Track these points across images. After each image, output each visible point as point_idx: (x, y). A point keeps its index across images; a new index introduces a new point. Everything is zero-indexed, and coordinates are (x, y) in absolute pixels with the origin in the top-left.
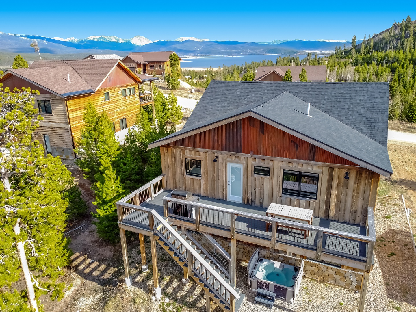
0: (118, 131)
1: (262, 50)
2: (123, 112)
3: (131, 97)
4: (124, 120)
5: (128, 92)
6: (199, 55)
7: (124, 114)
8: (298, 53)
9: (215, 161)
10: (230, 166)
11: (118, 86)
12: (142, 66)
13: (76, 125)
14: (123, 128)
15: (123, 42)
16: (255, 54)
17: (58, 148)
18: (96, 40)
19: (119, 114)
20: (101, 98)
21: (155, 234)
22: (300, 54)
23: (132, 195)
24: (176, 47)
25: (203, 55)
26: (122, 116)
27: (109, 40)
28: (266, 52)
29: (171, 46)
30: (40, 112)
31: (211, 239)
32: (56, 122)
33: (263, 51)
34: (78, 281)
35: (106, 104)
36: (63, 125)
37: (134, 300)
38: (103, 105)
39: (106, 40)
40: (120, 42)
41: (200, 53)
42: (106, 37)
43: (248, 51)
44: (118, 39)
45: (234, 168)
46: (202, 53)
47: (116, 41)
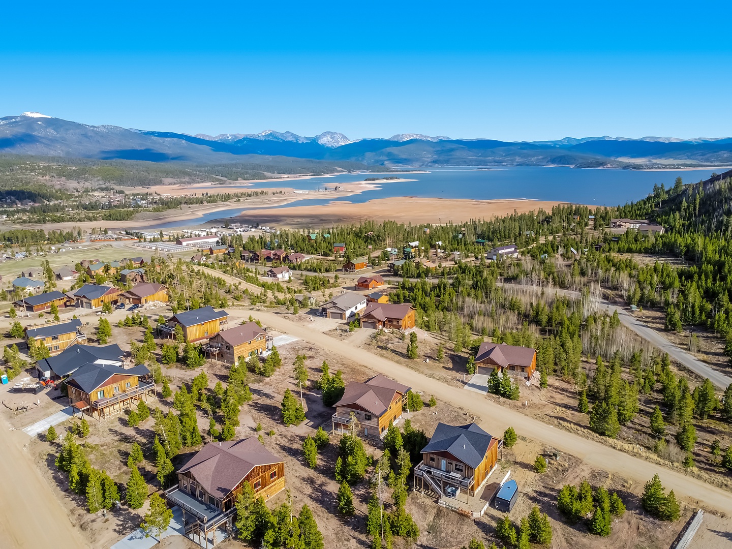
1: (540, 157)
6: (429, 164)
8: (606, 165)
9: (438, 459)
10: (442, 461)
11: (394, 401)
12: (381, 322)
15: (305, 142)
16: (527, 165)
17: (372, 435)
18: (263, 139)
19: (394, 414)
21: (424, 478)
22: (609, 166)
24: (392, 151)
25: (437, 165)
27: (283, 138)
28: (548, 162)
29: (384, 150)
30: (365, 419)
31: (436, 480)
32: (372, 424)
33: (542, 159)
36: (375, 426)
37: (416, 495)
38: (389, 412)
39: (278, 138)
40: (300, 142)
41: (432, 162)
42: (277, 134)
43: (515, 159)
44: (297, 137)
45: (444, 462)
46: (435, 162)
47: (294, 140)
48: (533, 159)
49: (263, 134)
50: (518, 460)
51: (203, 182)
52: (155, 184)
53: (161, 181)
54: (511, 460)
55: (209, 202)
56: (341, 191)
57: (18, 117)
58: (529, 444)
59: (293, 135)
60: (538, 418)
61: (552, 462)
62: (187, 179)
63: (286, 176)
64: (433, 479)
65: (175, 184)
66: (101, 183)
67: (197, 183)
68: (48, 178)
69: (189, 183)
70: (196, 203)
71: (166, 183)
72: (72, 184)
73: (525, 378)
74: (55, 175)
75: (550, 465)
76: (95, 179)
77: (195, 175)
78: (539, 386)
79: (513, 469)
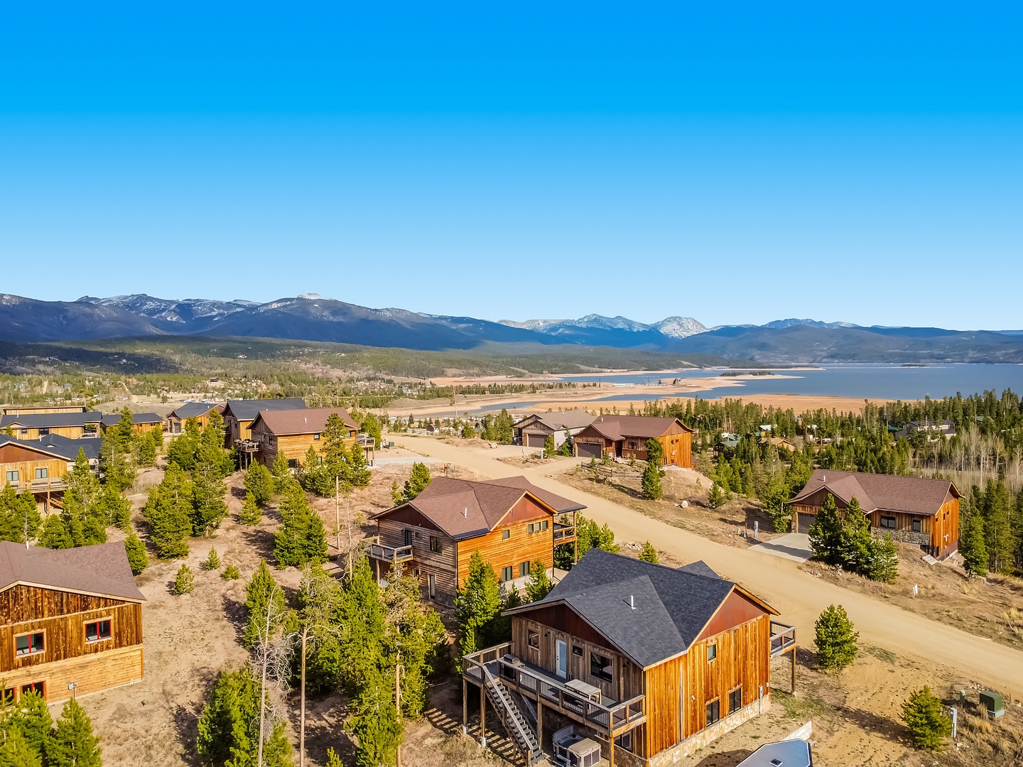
0: (516, 577)
2: (527, 554)
3: (540, 533)
4: (526, 565)
5: (536, 528)
6: (824, 360)
7: (528, 556)
9: (546, 635)
10: (558, 642)
11: (523, 520)
12: (614, 444)
13: (464, 569)
14: (524, 575)
15: (641, 330)
17: (442, 593)
18: (584, 326)
19: (520, 555)
20: (499, 537)
21: (485, 687)
23: (478, 653)
25: (836, 361)
26: (525, 558)
27: (611, 325)
29: (754, 340)
30: (431, 549)
31: (526, 700)
32: (444, 564)
34: (430, 726)
35: (504, 544)
36: (450, 568)
37: (464, 745)
38: (500, 545)
39: (605, 325)
40: (635, 330)
41: (828, 357)
42: (604, 320)
43: (968, 354)
44: (630, 323)
45: (561, 645)
46: (833, 356)
47: (626, 327)
48: (998, 353)
49: (585, 320)
50: (852, 705)
51: (496, 375)
52: (436, 375)
53: (443, 371)
54: (830, 699)
55: (493, 392)
56: (682, 386)
57: (294, 299)
58: (899, 671)
59: (625, 320)
60: (946, 619)
61: (976, 721)
62: (476, 370)
63: (609, 370)
64: (516, 696)
65: (460, 376)
66: (370, 372)
67: (488, 375)
68: (311, 365)
69: (478, 375)
70: (476, 393)
71: (450, 374)
72: (336, 373)
73: (924, 547)
74: (320, 363)
75: (965, 732)
76: (365, 368)
77: (487, 366)
78: (962, 570)
79: (826, 725)
